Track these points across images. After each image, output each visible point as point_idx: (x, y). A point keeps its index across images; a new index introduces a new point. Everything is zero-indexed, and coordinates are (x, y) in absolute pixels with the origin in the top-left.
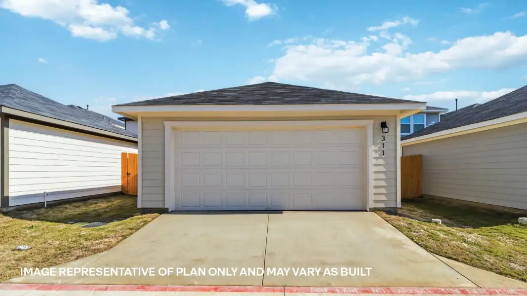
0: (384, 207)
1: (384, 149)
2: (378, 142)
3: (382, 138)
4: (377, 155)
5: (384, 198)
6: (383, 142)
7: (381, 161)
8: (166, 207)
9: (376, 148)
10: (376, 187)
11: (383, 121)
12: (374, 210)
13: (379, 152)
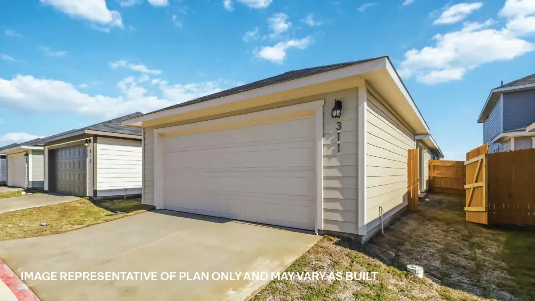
0: (339, 231)
1: (339, 142)
2: (331, 132)
3: (337, 126)
4: (330, 152)
5: (338, 217)
6: (339, 131)
7: (335, 162)
8: (155, 205)
9: (329, 142)
10: (327, 200)
11: (338, 99)
12: (326, 233)
13: (333, 148)
